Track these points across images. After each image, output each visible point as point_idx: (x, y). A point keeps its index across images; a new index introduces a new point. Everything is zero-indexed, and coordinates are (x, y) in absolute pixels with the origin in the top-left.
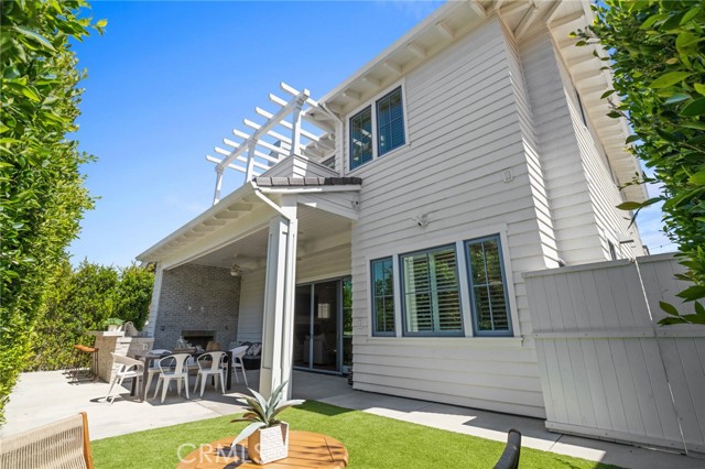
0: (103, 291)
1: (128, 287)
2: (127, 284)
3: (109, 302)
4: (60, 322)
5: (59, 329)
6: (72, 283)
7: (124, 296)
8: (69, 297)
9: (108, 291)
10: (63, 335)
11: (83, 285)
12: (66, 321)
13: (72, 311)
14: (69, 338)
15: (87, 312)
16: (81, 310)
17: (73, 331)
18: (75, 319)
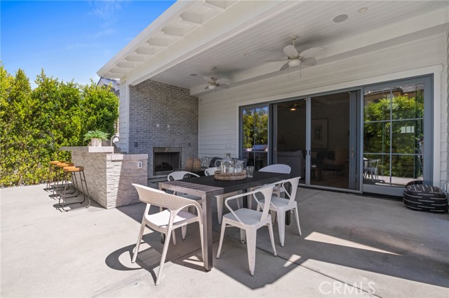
0: (67, 108)
1: (92, 105)
2: (91, 102)
3: (76, 120)
4: (30, 138)
5: (30, 145)
6: (33, 97)
7: (89, 114)
8: (34, 113)
9: (73, 108)
10: (36, 151)
11: (46, 101)
12: (37, 137)
13: (41, 126)
14: (44, 154)
15: (56, 128)
16: (50, 127)
17: (46, 147)
18: (45, 135)
